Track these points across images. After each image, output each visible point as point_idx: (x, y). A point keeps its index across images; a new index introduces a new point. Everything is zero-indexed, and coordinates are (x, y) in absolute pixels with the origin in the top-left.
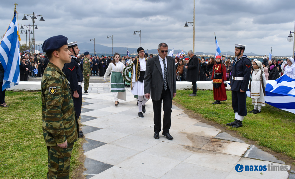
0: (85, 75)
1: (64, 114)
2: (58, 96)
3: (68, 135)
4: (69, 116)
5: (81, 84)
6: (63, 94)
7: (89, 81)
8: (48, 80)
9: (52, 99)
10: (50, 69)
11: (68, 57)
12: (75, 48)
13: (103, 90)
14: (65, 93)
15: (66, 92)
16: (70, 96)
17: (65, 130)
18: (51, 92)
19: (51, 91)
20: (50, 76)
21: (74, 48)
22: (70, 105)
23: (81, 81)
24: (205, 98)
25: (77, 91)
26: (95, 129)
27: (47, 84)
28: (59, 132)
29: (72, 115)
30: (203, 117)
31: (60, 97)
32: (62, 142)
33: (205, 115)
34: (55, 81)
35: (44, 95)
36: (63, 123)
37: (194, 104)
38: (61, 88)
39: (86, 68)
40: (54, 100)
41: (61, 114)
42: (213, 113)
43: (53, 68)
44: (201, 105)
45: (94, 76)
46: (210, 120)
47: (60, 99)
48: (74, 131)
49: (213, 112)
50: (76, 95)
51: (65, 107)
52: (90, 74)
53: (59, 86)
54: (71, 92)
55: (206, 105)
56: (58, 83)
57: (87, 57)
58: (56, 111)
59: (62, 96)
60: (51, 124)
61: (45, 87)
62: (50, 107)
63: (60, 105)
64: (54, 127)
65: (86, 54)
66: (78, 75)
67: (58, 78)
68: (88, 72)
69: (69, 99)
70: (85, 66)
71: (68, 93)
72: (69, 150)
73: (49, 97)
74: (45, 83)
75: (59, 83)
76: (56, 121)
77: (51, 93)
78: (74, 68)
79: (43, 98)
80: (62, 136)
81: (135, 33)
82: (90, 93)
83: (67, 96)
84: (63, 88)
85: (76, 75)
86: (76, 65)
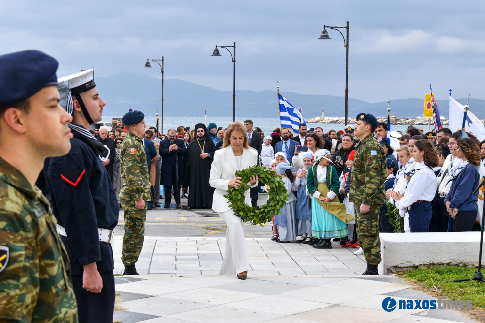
0: (127, 202)
2: (15, 282)
5: (110, 236)
6: (37, 275)
7: (142, 225)
11: (60, 134)
12: (87, 97)
13: (196, 266)
14: (42, 270)
15: (47, 265)
16: (62, 283)
21: (82, 95)
22: (61, 315)
23: (111, 226)
25: (95, 264)
31: (24, 285)
34: (3, 224)
38: (26, 248)
39: (133, 174)
45: (167, 206)
50: (92, 279)
52: (149, 200)
53: (21, 241)
54: (69, 267)
56: (17, 231)
57: (135, 132)
59: (33, 281)
63: (24, 317)
65: (133, 119)
66: (97, 203)
67: (15, 214)
68: (142, 191)
69: (57, 294)
70: (128, 168)
71: (55, 270)
75: (22, 232)
78: (84, 177)
81: (325, 36)
82: (147, 277)
83: (53, 280)
84: (34, 251)
85: (92, 203)
86: (91, 163)
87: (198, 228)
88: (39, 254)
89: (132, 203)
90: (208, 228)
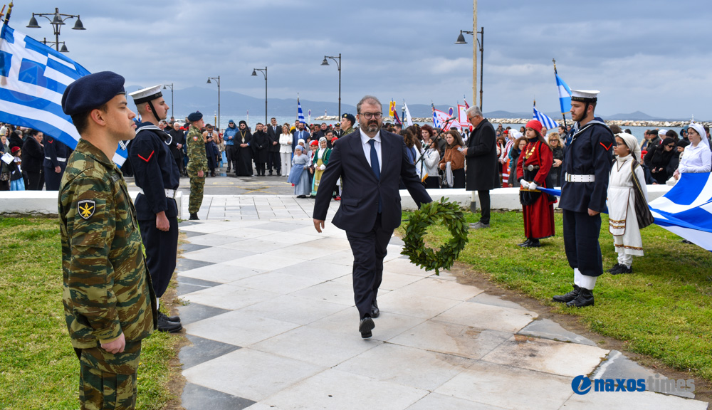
0: (193, 173)
1: (115, 269)
2: (100, 224)
3: (127, 320)
4: (128, 273)
6: (114, 219)
8: (75, 183)
9: (86, 230)
10: (80, 157)
11: (128, 125)
12: (155, 101)
13: (238, 213)
14: (118, 216)
15: (121, 213)
16: (130, 224)
17: (119, 309)
18: (83, 213)
19: (81, 211)
20: (79, 172)
21: (152, 102)
22: (130, 246)
24: (503, 233)
25: (164, 213)
26: (214, 311)
27: (71, 193)
28: (105, 311)
29: (137, 271)
30: (494, 280)
31: (106, 225)
32: (112, 337)
33: (498, 275)
34: (91, 186)
35: (65, 220)
36: (112, 289)
37: (475, 246)
38: (107, 202)
40: (90, 233)
41: (108, 266)
42: (519, 271)
43: (88, 153)
44: (491, 249)
46: (512, 288)
47: (106, 230)
48: (142, 311)
49: (522, 268)
50: (163, 223)
51: (119, 251)
53: (103, 197)
55: (503, 250)
56: (100, 191)
57: (196, 127)
58: (96, 260)
59: (112, 223)
60: (84, 293)
61: (69, 199)
62: (80, 250)
63: (106, 246)
64: (90, 298)
65: (195, 117)
67: (99, 179)
69: (127, 232)
71: (126, 216)
72: (128, 359)
73: (77, 225)
74: (67, 191)
75: (104, 191)
76: (95, 286)
77: (83, 215)
78: (152, 156)
79: (63, 227)
80: (112, 322)
81: (325, 63)
82: (205, 221)
83: (124, 222)
84: (112, 203)
85: (160, 172)
86: (158, 146)
87: (241, 189)
88: (115, 205)
89: (195, 173)
90: (247, 189)
